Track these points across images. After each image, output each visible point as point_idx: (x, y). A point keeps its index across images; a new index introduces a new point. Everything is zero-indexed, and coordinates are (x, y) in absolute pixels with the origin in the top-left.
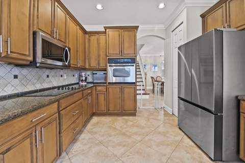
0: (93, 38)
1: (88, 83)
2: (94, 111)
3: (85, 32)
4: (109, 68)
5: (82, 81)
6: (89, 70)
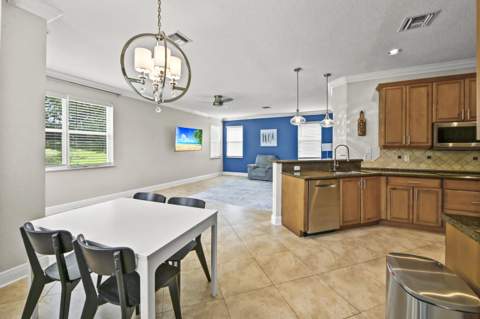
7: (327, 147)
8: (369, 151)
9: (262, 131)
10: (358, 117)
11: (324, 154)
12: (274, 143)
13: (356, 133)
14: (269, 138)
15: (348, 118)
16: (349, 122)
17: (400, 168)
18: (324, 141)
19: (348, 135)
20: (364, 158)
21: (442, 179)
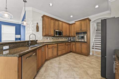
0: (72, 26)
1: (71, 41)
2: (71, 51)
3: (69, 24)
4: (76, 36)
5: (69, 40)
6: (71, 37)
7: (18, 36)
8: (39, 37)
10: (36, 25)
11: (16, 39)
13: (36, 30)
15: (32, 24)
16: (33, 26)
17: (47, 42)
18: (16, 34)
19: (33, 31)
20: (38, 40)
21: (57, 44)
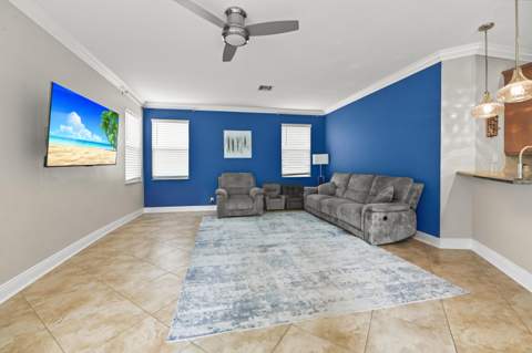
9: (227, 133)
11: (315, 168)
12: (247, 154)
14: (238, 145)
18: (314, 151)
